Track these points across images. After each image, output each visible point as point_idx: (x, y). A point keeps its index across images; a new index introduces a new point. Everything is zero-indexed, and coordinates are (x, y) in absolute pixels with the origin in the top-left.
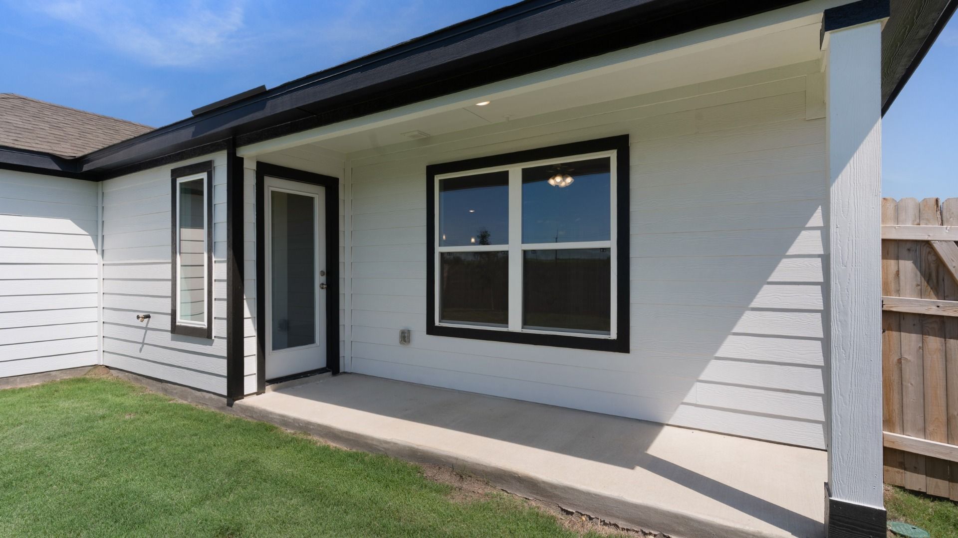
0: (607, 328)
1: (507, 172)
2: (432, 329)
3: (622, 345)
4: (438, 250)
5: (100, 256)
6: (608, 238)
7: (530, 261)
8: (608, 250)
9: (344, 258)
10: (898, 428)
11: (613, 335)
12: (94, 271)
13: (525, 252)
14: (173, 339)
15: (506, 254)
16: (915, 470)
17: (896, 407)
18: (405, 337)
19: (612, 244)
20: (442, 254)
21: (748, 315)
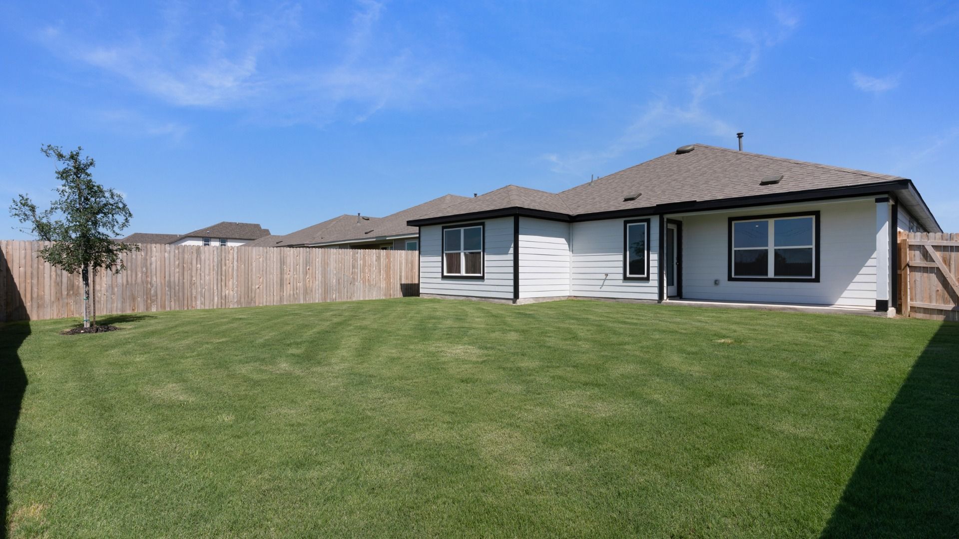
0: (811, 275)
1: (768, 221)
2: (730, 279)
3: (817, 279)
4: (734, 249)
5: (571, 253)
6: (812, 244)
7: (777, 253)
8: (812, 249)
9: (684, 253)
10: (914, 301)
11: (813, 277)
12: (568, 259)
13: (775, 250)
14: (623, 282)
15: (766, 251)
16: (920, 312)
17: (914, 294)
18: (716, 282)
19: (813, 247)
20: (735, 251)
21: (864, 268)
